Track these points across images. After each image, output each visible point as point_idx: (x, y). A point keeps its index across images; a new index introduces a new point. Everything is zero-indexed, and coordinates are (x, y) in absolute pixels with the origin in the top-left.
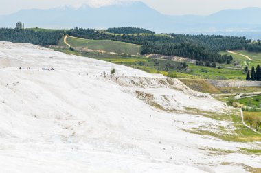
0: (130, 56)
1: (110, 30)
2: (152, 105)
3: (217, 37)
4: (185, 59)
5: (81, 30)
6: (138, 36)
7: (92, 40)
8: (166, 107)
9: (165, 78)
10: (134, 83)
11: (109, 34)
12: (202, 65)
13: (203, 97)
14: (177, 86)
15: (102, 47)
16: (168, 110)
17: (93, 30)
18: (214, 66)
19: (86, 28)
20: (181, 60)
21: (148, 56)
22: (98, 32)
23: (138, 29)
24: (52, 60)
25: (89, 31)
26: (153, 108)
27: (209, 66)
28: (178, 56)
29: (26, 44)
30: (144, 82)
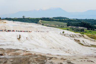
0: (64, 27)
1: (54, 18)
2: (80, 44)
3: (92, 20)
4: (83, 28)
5: (45, 18)
6: (65, 20)
7: (49, 22)
8: (85, 45)
9: (81, 34)
10: (71, 36)
11: (54, 19)
12: (90, 30)
13: (95, 41)
14: (85, 37)
15: (54, 24)
16: (85, 46)
17: (49, 18)
18: (94, 30)
19: (46, 17)
20: (82, 28)
21: (70, 27)
22: (51, 19)
23: (63, 17)
24: (42, 29)
25: (47, 18)
26: (81, 45)
27: (92, 30)
28: (80, 26)
29: (33, 23)
30: (74, 36)
